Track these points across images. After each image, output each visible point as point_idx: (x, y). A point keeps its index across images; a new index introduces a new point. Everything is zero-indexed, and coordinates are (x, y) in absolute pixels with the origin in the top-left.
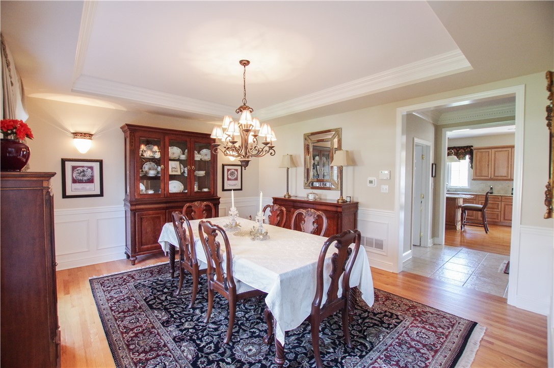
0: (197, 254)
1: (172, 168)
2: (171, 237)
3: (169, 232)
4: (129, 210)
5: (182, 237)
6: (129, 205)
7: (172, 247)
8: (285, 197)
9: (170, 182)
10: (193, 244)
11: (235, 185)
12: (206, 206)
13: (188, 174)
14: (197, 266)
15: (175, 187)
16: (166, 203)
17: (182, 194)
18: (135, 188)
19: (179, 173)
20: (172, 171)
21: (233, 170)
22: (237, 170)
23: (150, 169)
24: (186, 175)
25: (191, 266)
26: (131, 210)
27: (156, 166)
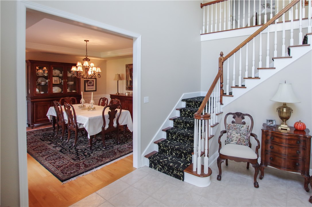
0: (64, 117)
1: (55, 80)
2: (53, 113)
3: (52, 110)
4: (30, 102)
5: (57, 111)
6: (30, 99)
7: (54, 117)
8: (116, 94)
9: (53, 88)
10: (62, 114)
11: (92, 88)
12: (72, 99)
13: (64, 84)
14: (64, 122)
15: (56, 90)
16: (50, 98)
17: (60, 93)
18: (33, 91)
19: (58, 83)
20: (55, 82)
21: (91, 81)
22: (93, 81)
23: (42, 81)
24: (63, 84)
25: (62, 123)
26: (31, 102)
27: (45, 80)
